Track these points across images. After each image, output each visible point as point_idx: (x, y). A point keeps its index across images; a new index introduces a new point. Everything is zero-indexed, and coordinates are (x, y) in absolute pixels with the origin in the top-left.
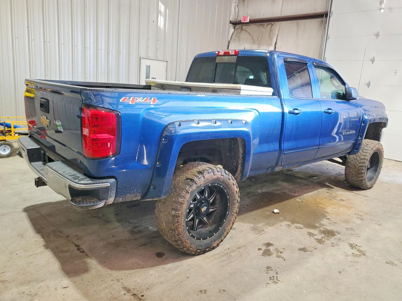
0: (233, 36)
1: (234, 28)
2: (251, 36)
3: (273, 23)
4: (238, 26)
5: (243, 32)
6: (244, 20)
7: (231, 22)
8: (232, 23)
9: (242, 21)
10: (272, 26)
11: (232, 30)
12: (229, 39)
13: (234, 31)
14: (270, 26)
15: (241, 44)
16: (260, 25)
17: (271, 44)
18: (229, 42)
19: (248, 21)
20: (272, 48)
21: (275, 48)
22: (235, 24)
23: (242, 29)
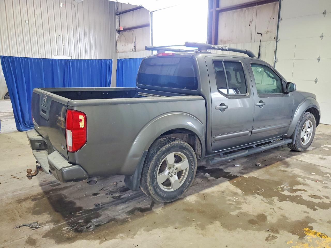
0: (118, 39)
1: (119, 34)
2: (125, 38)
3: (134, 30)
8: (117, 31)
15: (121, 43)
17: (133, 42)
19: (122, 30)
20: (133, 44)
21: (135, 44)
22: (119, 31)
23: (122, 34)
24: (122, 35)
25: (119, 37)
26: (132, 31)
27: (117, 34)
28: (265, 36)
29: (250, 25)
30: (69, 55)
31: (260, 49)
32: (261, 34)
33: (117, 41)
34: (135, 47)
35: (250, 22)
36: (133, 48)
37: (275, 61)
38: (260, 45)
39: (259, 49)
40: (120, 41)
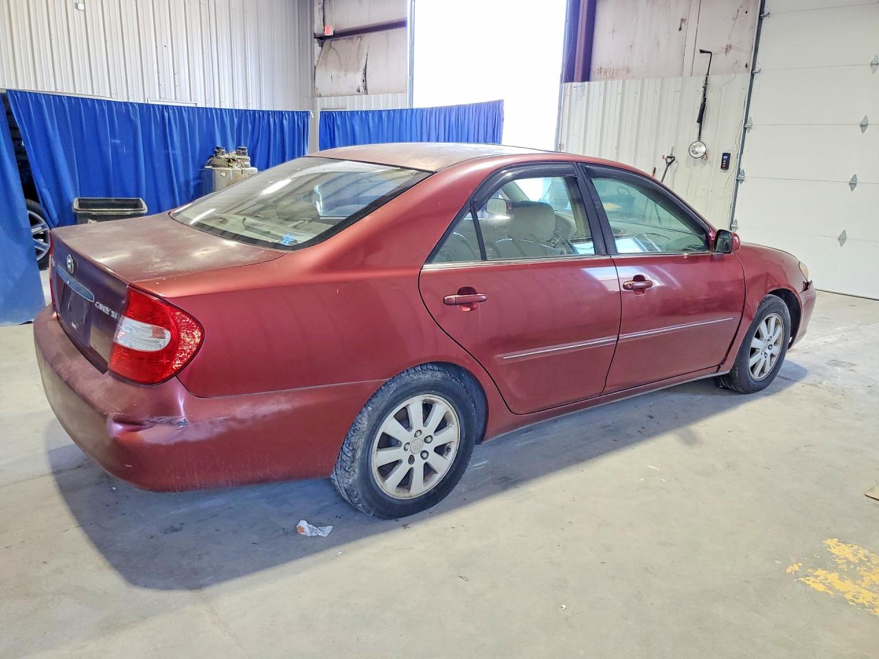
0: (320, 59)
1: (322, 46)
2: (339, 57)
3: (362, 35)
4: (327, 42)
5: (331, 50)
6: (327, 33)
7: (315, 37)
8: (318, 38)
9: (326, 35)
10: (361, 39)
11: (317, 48)
13: (321, 50)
14: (359, 40)
15: (328, 70)
16: (350, 39)
17: (359, 68)
18: (315, 68)
19: (331, 34)
20: (360, 76)
21: (365, 74)
22: (322, 39)
23: (330, 46)
24: (329, 50)
25: (322, 54)
26: (357, 39)
27: (316, 45)
28: (720, 60)
29: (680, 29)
30: (191, 100)
31: (704, 95)
32: (711, 53)
33: (316, 64)
34: (365, 81)
35: (683, 20)
36: (360, 83)
37: (745, 129)
38: (706, 84)
39: (702, 94)
40: (326, 65)
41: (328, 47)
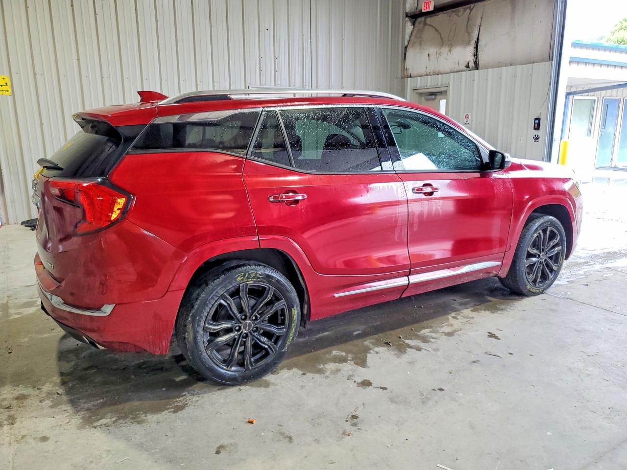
0: (413, 38)
1: (414, 24)
2: (439, 33)
3: (472, 5)
4: (419, 19)
5: (427, 27)
6: (425, 8)
7: (407, 16)
8: (409, 17)
9: (423, 11)
10: (471, 11)
11: (409, 27)
12: (406, 44)
13: (413, 29)
14: (468, 11)
15: (423, 49)
16: (453, 12)
17: (469, 43)
18: (406, 48)
19: (432, 9)
20: (471, 49)
21: (477, 47)
22: (416, 16)
23: (425, 24)
24: (424, 28)
25: (414, 33)
26: (465, 10)
27: (408, 24)
34: (476, 55)
36: (470, 59)
40: (421, 45)
41: (422, 25)
